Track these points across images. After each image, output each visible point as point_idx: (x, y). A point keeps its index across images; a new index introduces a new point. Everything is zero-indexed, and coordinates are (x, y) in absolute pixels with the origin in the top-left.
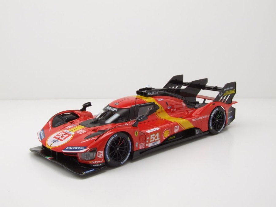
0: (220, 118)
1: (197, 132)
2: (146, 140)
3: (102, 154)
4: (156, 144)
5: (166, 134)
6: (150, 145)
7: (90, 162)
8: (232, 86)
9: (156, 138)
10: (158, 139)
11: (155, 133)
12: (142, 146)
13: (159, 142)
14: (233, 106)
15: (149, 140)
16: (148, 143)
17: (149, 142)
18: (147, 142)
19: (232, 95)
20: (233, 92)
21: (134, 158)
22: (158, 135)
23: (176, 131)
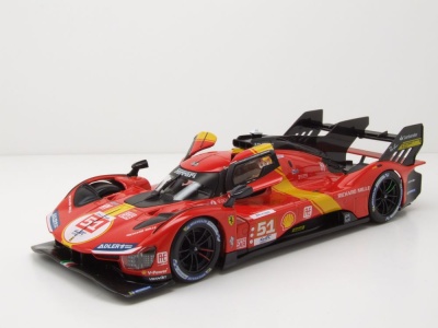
0: (391, 193)
1: (347, 218)
2: (249, 232)
3: (166, 258)
4: (268, 240)
5: (288, 222)
6: (257, 242)
7: (144, 273)
8: (416, 131)
9: (268, 229)
10: (272, 230)
11: (267, 218)
12: (241, 244)
13: (273, 237)
14: (418, 169)
15: (255, 232)
16: (253, 239)
17: (255, 237)
18: (252, 235)
19: (416, 150)
20: (417, 143)
21: (225, 266)
22: (271, 222)
23: (307, 215)
